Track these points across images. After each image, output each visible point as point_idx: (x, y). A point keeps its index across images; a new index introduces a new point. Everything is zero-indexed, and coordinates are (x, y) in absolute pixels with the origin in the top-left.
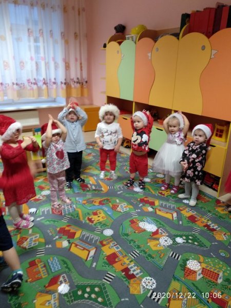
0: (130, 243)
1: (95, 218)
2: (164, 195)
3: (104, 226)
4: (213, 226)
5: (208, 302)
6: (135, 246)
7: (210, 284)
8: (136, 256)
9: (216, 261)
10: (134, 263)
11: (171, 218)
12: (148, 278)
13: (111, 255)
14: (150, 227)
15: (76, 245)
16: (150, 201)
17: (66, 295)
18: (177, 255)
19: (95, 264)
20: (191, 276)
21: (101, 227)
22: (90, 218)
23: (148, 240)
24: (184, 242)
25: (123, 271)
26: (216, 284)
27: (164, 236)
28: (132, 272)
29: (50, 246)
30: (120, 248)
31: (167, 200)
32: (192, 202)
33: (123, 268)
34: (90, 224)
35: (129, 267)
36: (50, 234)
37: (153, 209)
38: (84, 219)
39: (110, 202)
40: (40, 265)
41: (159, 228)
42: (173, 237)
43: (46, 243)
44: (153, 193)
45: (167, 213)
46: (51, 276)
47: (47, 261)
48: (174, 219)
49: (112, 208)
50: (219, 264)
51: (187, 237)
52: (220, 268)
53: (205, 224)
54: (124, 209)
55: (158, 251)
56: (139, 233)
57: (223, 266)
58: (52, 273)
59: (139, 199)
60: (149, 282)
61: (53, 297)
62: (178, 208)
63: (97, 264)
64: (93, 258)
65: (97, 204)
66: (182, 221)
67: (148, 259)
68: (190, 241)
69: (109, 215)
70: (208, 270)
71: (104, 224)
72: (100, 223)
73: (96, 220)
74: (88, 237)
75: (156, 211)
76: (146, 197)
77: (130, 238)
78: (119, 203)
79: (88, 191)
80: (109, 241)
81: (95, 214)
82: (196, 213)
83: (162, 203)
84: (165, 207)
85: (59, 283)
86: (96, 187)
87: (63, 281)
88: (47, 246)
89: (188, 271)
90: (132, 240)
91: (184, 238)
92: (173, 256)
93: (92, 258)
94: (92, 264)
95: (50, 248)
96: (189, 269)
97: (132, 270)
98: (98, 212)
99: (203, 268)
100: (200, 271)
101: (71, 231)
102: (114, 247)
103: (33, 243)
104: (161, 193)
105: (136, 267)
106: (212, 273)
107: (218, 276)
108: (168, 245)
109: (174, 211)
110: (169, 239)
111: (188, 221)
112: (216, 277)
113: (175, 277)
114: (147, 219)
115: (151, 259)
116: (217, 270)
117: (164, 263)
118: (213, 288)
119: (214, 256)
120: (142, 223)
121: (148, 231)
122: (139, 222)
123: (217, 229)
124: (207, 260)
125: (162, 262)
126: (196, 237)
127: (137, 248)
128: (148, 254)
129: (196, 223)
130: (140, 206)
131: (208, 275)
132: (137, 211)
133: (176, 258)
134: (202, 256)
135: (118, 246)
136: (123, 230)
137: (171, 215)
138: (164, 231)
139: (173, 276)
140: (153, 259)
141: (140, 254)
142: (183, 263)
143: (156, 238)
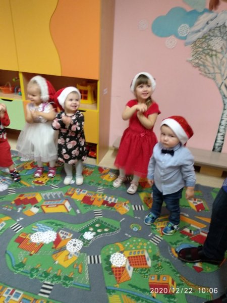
0: (32, 276)
2: (41, 183)
4: (111, 200)
5: (154, 297)
6: (41, 276)
7: (144, 274)
8: (49, 292)
9: (134, 241)
11: (64, 211)
14: (46, 236)
16: (29, 198)
18: (96, 257)
20: (123, 276)
23: (54, 257)
24: (94, 236)
27: (69, 239)
31: (49, 188)
32: (79, 180)
37: (38, 207)
41: (58, 231)
42: (79, 235)
44: (28, 185)
45: (57, 205)
48: (69, 210)
51: (93, 226)
52: (142, 247)
53: (102, 202)
55: (73, 265)
56: (36, 252)
57: (143, 243)
59: (13, 202)
62: (67, 194)
66: (79, 209)
67: (67, 285)
68: (99, 231)
70: (134, 257)
75: (42, 209)
76: (21, 196)
77: (28, 268)
82: (87, 191)
83: (46, 196)
84: (51, 199)
89: (116, 271)
90: (33, 269)
91: (91, 229)
92: (93, 262)
96: (116, 268)
100: (128, 264)
102: (12, 297)
104: (37, 182)
106: (138, 258)
107: (145, 259)
108: (79, 249)
109: (64, 200)
110: (77, 240)
111: (84, 206)
112: (144, 260)
113: (109, 290)
114: (37, 226)
115: (71, 282)
116: (141, 250)
117: (87, 277)
118: (148, 276)
119: (130, 236)
120: (33, 235)
121: (47, 243)
122: (30, 237)
123: (116, 202)
124: (126, 245)
125: (85, 279)
126: (103, 222)
127: (46, 277)
128: (62, 278)
129: (93, 204)
130: (19, 211)
131: (137, 263)
132: (18, 220)
133: (97, 262)
134: (119, 242)
135: (16, 291)
136: (13, 260)
137: (63, 206)
138: (65, 232)
139: (106, 289)
140: (72, 280)
141: (53, 284)
142: (107, 264)
143: (61, 249)
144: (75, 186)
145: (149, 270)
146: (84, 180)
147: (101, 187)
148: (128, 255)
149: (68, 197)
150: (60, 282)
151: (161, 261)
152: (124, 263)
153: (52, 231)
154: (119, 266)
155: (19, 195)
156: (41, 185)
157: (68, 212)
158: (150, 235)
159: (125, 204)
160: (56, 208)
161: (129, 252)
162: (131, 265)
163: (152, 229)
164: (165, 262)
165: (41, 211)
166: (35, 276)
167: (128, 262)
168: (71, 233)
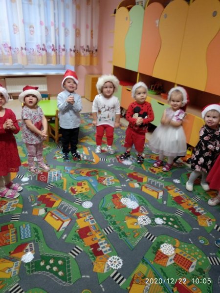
0: (106, 218)
1: (78, 189)
2: (155, 172)
3: (86, 197)
4: (200, 210)
5: (173, 291)
6: (111, 222)
7: (180, 272)
8: (109, 233)
9: (193, 248)
10: (106, 240)
11: (156, 197)
12: (115, 257)
13: (84, 228)
14: (131, 203)
15: (52, 214)
16: (139, 176)
17: (28, 264)
18: (153, 236)
19: (65, 236)
20: (161, 261)
21: (82, 199)
22: (73, 188)
23: (127, 217)
24: (163, 224)
25: (91, 246)
27: (144, 214)
28: (100, 249)
29: (26, 212)
30: (95, 222)
31: (157, 178)
33: (93, 243)
35: (99, 243)
36: (30, 201)
37: (140, 185)
38: (67, 188)
39: (97, 174)
40: (11, 231)
41: (140, 206)
42: (152, 217)
43: (24, 209)
44: (145, 169)
45: (153, 191)
46: (19, 243)
47: (20, 227)
48: (159, 198)
49: (98, 180)
50: (196, 251)
51: (168, 218)
53: (190, 207)
54: (110, 182)
55: (133, 230)
56: (119, 208)
57: (199, 254)
58: (21, 239)
59: (128, 174)
60: (115, 262)
61: (15, 265)
62: (166, 187)
63: (67, 236)
64: (65, 229)
65: (84, 175)
66: (167, 201)
67: (121, 237)
68: (170, 223)
69: (92, 186)
70: (182, 257)
71: (86, 196)
72: (82, 194)
74: (67, 207)
75: (142, 187)
76: (136, 173)
77: (108, 213)
78: (107, 176)
80: (86, 213)
81: (80, 184)
83: (151, 180)
84: (153, 185)
85: (25, 251)
86: (87, 158)
87: (29, 250)
88: (23, 212)
89: (159, 254)
90: (109, 216)
91: (165, 219)
92: (148, 238)
93: (63, 229)
94: (62, 236)
95: (26, 214)
96: (161, 253)
97: (101, 246)
98: (83, 183)
99: (177, 254)
101: (51, 200)
102: (90, 221)
103: (11, 208)
104: (152, 170)
105: (106, 244)
106: (182, 259)
108: (145, 224)
109: (161, 190)
110: (148, 218)
111: (173, 202)
112: (188, 265)
113: (144, 260)
115: (125, 237)
116: (192, 257)
117: (136, 243)
119: (192, 242)
120: (124, 198)
121: (129, 207)
122: (122, 198)
123: (202, 214)
124: (183, 246)
125: (134, 242)
126: (178, 220)
127: (113, 224)
128: (122, 231)
129: (182, 204)
130: (127, 181)
131: (180, 262)
132: (122, 185)
133: (151, 239)
134: (179, 240)
135: (94, 219)
136: (104, 204)
137: (157, 193)
138: (145, 209)
139: (143, 258)
141: (114, 231)
142: (157, 245)
143: (134, 216)
145: (186, 273)
147: (198, 197)
149: (166, 190)
150: (118, 232)
152: (170, 254)
153: (137, 203)
154: (165, 253)
156: (153, 173)
157: (158, 198)
160: (151, 192)
161: (181, 251)
162: (174, 259)
165: (140, 188)
166: (107, 220)
167: (174, 256)
168: (148, 212)
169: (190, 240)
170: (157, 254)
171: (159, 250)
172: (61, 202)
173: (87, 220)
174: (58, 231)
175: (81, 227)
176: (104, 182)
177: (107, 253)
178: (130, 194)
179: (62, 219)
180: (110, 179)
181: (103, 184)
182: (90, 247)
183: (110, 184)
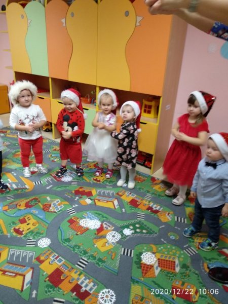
0: (74, 250)
1: (23, 227)
2: (99, 181)
3: (38, 234)
4: (156, 207)
5: (173, 299)
6: (81, 252)
7: (170, 277)
8: (84, 266)
9: (169, 247)
10: (85, 276)
11: (113, 207)
12: (104, 291)
13: (53, 273)
14: (92, 223)
15: (4, 272)
16: (86, 191)
18: (129, 251)
19: (35, 292)
20: (149, 273)
21: (34, 238)
22: (17, 228)
23: (94, 241)
24: (132, 233)
25: (73, 291)
26: (175, 274)
27: (110, 231)
28: (84, 289)
30: (64, 260)
31: (105, 187)
32: (131, 185)
33: (72, 286)
34: (19, 236)
35: (79, 283)
37: (92, 200)
39: (39, 202)
41: (102, 222)
42: (119, 230)
44: (88, 181)
45: (107, 201)
48: (116, 207)
49: (43, 209)
51: (134, 225)
52: (174, 254)
53: (147, 207)
54: (59, 207)
55: (108, 252)
56: (81, 234)
57: (176, 251)
59: (73, 192)
60: (107, 296)
62: (118, 194)
63: (37, 291)
64: (31, 283)
65: (23, 208)
66: (125, 208)
67: (99, 265)
68: (138, 230)
69: (40, 218)
70: (164, 260)
72: (32, 232)
73: (26, 229)
74: (19, 255)
76: (81, 188)
77: (73, 243)
78: (52, 201)
79: (8, 192)
80: (48, 254)
81: (23, 221)
82: (135, 195)
83: (100, 192)
84: (104, 196)
86: (17, 186)
89: (144, 267)
90: (76, 246)
91: (131, 227)
92: (126, 254)
93: (29, 285)
94: (31, 294)
96: (145, 264)
97: (83, 285)
98: (26, 218)
99: (159, 259)
100: (157, 264)
102: (56, 261)
104: (96, 180)
105: (88, 280)
106: (168, 262)
107: (175, 265)
108: (116, 241)
109: (114, 199)
110: (117, 233)
111: (130, 207)
112: (173, 265)
113: (134, 280)
114: (87, 214)
115: (103, 264)
116: (173, 257)
117: (117, 264)
118: (173, 280)
119: (165, 242)
120: (83, 220)
121: (92, 229)
122: (80, 221)
123: (160, 210)
124: (160, 249)
125: (115, 265)
126: (143, 224)
127: (84, 254)
128: (97, 259)
129: (139, 207)
130: (76, 199)
131: (165, 266)
132: (74, 206)
133: (129, 255)
134: (154, 244)
135: (60, 257)
136: (63, 235)
137: (112, 203)
138: (108, 224)
139: (131, 278)
140: (105, 263)
141: (89, 261)
142: (137, 259)
143: (102, 236)
144: (127, 189)
145: (175, 275)
146: (135, 186)
147: (149, 195)
148: (159, 258)
149: (118, 197)
150: (94, 261)
151: (190, 271)
152: (153, 263)
153: (98, 221)
154: (148, 264)
155: (80, 187)
156: (99, 183)
158: (185, 246)
159: (169, 214)
160: (106, 203)
161: (160, 255)
162: (159, 266)
163: (190, 241)
164: (194, 273)
165: (94, 203)
166: (76, 251)
167: (157, 263)
168: (113, 226)
169: (162, 240)
170: (142, 268)
171: (141, 262)
172: (9, 252)
173: (52, 262)
174: (22, 290)
175: (49, 274)
176: (51, 209)
177: (93, 290)
178: (86, 213)
179: (20, 272)
180: (57, 204)
181: (51, 212)
182: (71, 293)
183: (60, 209)
